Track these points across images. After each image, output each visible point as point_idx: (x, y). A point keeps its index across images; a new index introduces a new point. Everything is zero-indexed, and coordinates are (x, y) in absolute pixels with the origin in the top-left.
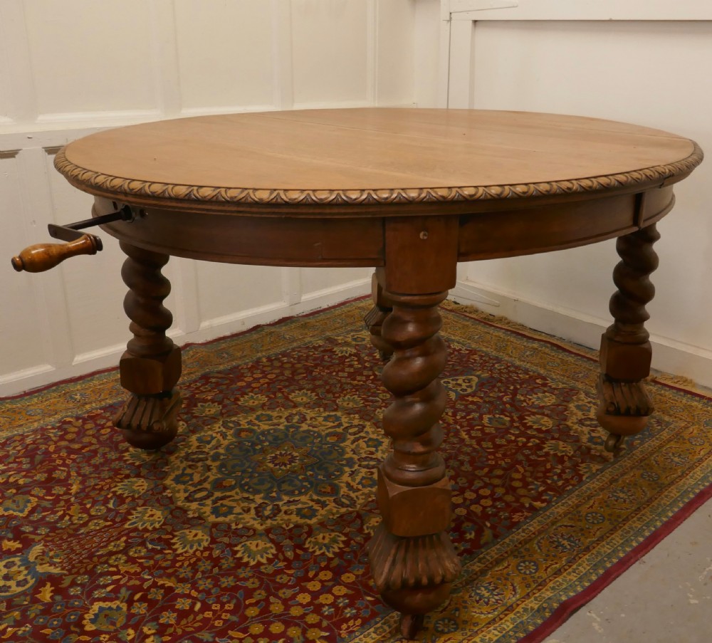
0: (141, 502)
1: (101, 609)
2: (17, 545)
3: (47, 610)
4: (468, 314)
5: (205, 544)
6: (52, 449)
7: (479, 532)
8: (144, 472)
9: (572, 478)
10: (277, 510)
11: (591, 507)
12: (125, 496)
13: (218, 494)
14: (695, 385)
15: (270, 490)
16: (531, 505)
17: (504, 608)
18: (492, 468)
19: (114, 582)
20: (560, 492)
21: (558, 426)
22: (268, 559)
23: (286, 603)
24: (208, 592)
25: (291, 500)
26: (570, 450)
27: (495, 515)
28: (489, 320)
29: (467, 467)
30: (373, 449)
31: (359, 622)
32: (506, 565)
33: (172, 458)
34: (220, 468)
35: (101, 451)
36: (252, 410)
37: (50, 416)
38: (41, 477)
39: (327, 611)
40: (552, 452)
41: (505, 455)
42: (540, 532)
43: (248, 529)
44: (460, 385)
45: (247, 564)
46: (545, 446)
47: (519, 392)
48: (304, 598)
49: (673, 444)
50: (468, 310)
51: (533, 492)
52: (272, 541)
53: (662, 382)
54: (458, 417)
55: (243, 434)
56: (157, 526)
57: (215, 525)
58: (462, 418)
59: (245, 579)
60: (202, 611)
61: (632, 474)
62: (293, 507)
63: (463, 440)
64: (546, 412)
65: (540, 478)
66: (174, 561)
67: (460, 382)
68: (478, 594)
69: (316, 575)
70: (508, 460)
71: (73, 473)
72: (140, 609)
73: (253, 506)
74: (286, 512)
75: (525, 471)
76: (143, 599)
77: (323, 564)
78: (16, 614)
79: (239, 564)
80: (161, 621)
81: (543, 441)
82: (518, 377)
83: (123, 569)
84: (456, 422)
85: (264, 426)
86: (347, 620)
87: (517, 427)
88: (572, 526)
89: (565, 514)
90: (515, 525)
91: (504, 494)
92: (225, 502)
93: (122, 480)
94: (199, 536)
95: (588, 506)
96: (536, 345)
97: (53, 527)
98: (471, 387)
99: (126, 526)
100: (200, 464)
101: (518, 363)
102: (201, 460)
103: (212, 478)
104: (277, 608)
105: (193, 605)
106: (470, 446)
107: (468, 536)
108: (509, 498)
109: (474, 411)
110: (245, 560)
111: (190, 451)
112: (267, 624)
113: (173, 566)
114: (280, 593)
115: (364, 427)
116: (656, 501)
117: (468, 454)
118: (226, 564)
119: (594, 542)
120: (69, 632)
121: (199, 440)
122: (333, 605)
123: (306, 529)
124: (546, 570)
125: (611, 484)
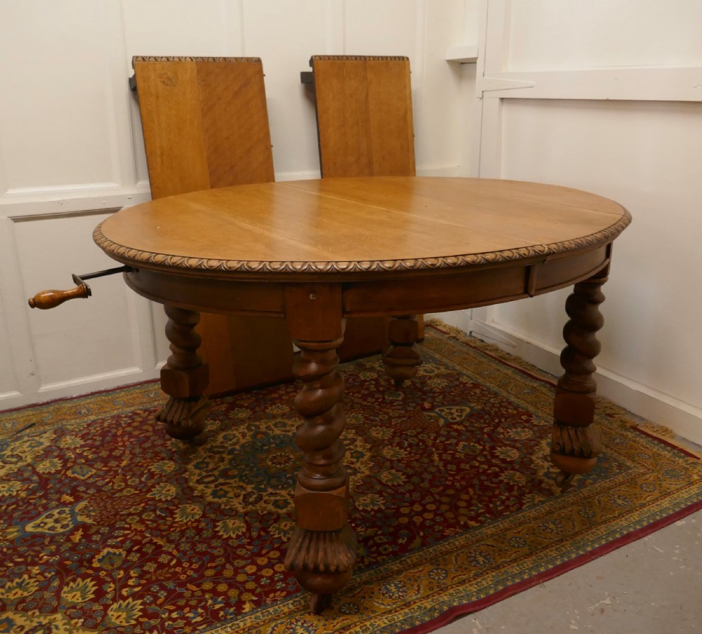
0: (164, 479)
1: (108, 553)
2: (71, 499)
3: (74, 548)
4: (487, 352)
5: (197, 517)
6: (119, 433)
7: (411, 539)
8: (176, 456)
9: (513, 506)
10: (260, 498)
11: (519, 532)
12: (156, 473)
13: (221, 480)
14: (673, 437)
15: (260, 483)
16: (466, 523)
17: (403, 603)
18: (447, 487)
19: (125, 535)
20: (496, 515)
21: (522, 459)
22: (237, 535)
23: (236, 571)
24: (184, 553)
25: (274, 492)
26: (523, 482)
27: (431, 527)
28: (504, 358)
29: (426, 485)
30: (354, 460)
31: (284, 593)
32: (420, 569)
33: (200, 449)
34: (230, 461)
35: (152, 438)
36: (274, 417)
37: (128, 407)
38: (104, 454)
39: (263, 581)
40: (506, 481)
41: (463, 478)
42: (462, 547)
43: (232, 510)
44: (452, 414)
45: (220, 537)
46: (503, 474)
47: (502, 425)
48: (251, 569)
49: (623, 488)
50: (489, 348)
51: (472, 512)
52: (246, 522)
53: (642, 429)
54: (438, 441)
55: (259, 436)
56: (169, 498)
57: (210, 504)
58: (441, 442)
59: (215, 548)
60: (175, 566)
61: (570, 509)
62: (272, 498)
63: (432, 461)
64: (518, 445)
65: (485, 501)
66: (171, 526)
67: (453, 411)
68: (387, 588)
69: (268, 553)
70: (463, 483)
71: (127, 452)
72: (134, 557)
73: (244, 493)
74: (265, 502)
75: (475, 494)
76: (139, 551)
77: (276, 546)
78: (53, 547)
79: (215, 535)
80: (145, 569)
81: (502, 470)
82: (507, 411)
83: (134, 527)
84: (434, 445)
85: (277, 432)
86: (275, 591)
87: (485, 456)
88: (493, 546)
89: (492, 535)
90: (444, 537)
91: (446, 511)
92: (225, 488)
93: (158, 461)
94: (195, 511)
95: (516, 531)
96: (536, 385)
97: (99, 490)
98: (461, 416)
99: (148, 496)
100: (218, 456)
101: (512, 399)
102: (219, 452)
103: (222, 467)
104: (228, 573)
105: (172, 560)
106: (437, 467)
107: (400, 541)
108: (450, 515)
109: (454, 437)
110: (221, 533)
111: (215, 445)
112: (216, 583)
113: (168, 530)
114: (235, 563)
115: (355, 440)
116: (581, 536)
117: (432, 473)
118: (205, 534)
119: (506, 562)
120: (82, 565)
121: (224, 437)
122: (271, 578)
123: (275, 516)
124: (453, 579)
125: (547, 515)
